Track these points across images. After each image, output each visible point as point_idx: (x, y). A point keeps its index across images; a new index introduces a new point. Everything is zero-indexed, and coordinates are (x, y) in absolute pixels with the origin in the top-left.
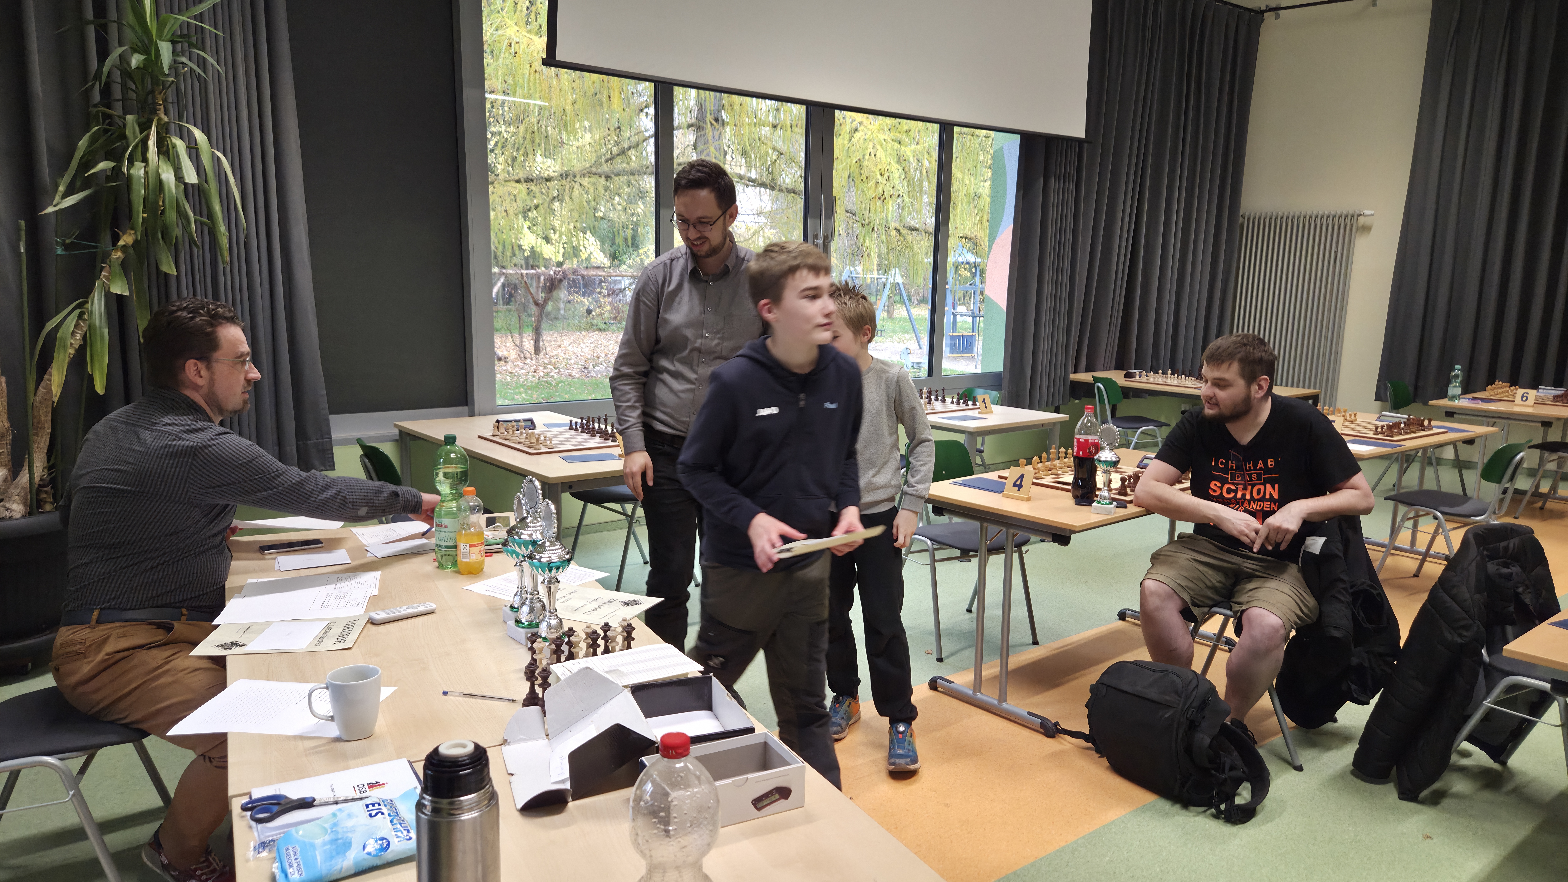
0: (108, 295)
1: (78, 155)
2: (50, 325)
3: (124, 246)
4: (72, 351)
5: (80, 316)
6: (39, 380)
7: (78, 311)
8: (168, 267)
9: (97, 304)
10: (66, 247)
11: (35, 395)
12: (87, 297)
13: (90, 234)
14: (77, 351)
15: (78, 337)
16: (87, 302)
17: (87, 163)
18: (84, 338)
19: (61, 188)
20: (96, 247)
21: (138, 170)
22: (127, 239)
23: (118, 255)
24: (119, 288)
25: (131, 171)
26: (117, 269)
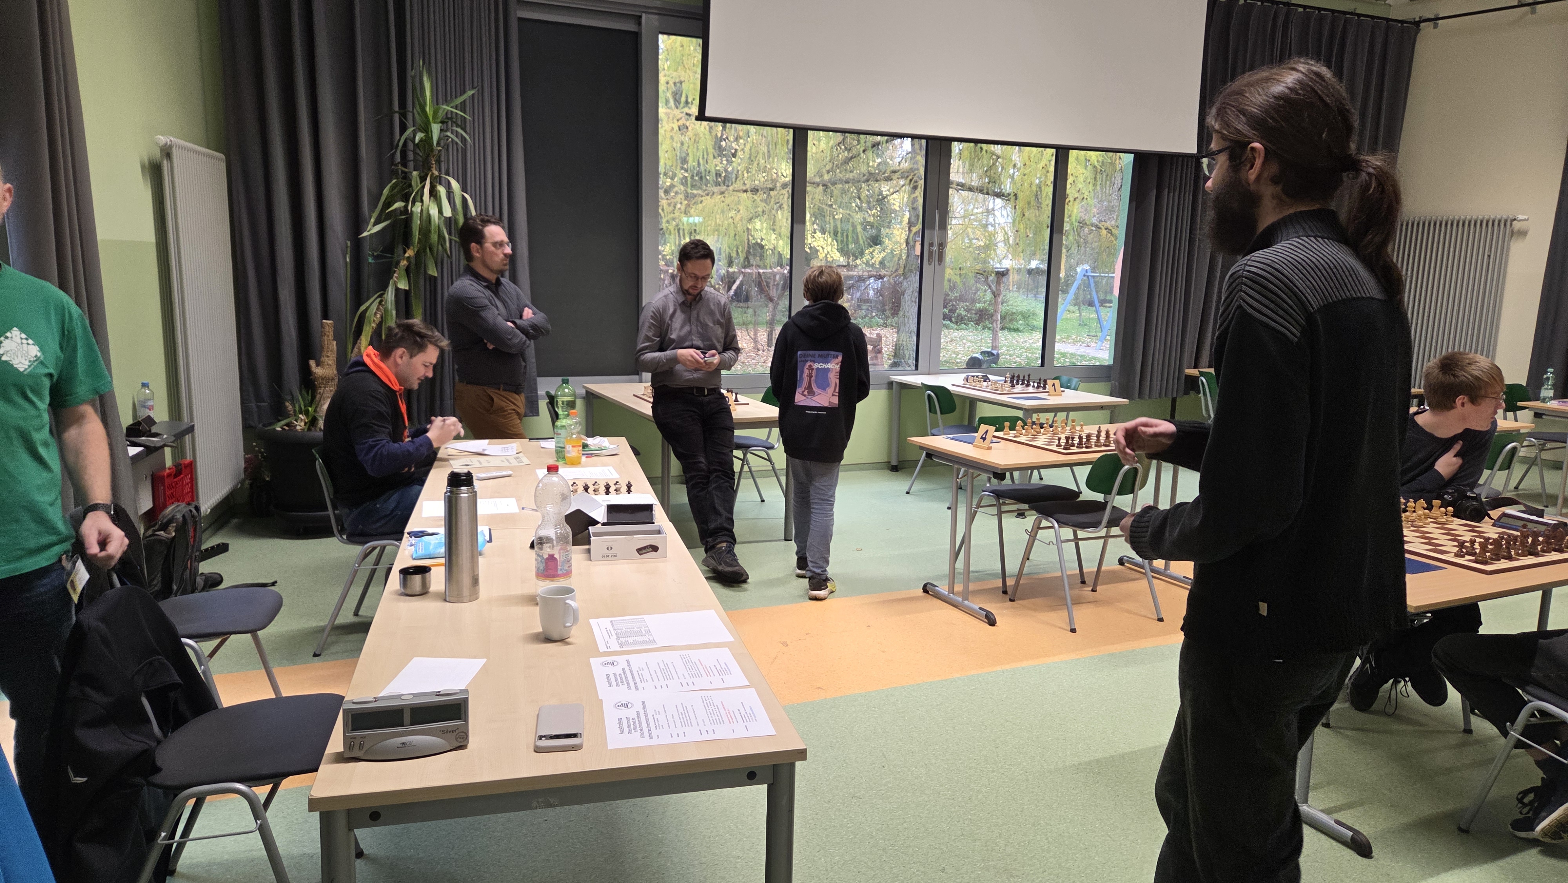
0: (397, 290)
1: (383, 199)
2: (363, 308)
3: (408, 258)
4: (374, 325)
5: (380, 303)
6: (355, 343)
7: (379, 300)
8: (433, 272)
9: (390, 295)
10: (376, 258)
11: (352, 352)
12: (385, 291)
13: (389, 249)
14: (377, 325)
15: (378, 316)
16: (384, 294)
17: (388, 204)
18: (382, 317)
19: (372, 220)
20: (392, 258)
21: (417, 208)
22: (410, 253)
23: (404, 263)
24: (403, 285)
25: (413, 209)
26: (403, 273)
